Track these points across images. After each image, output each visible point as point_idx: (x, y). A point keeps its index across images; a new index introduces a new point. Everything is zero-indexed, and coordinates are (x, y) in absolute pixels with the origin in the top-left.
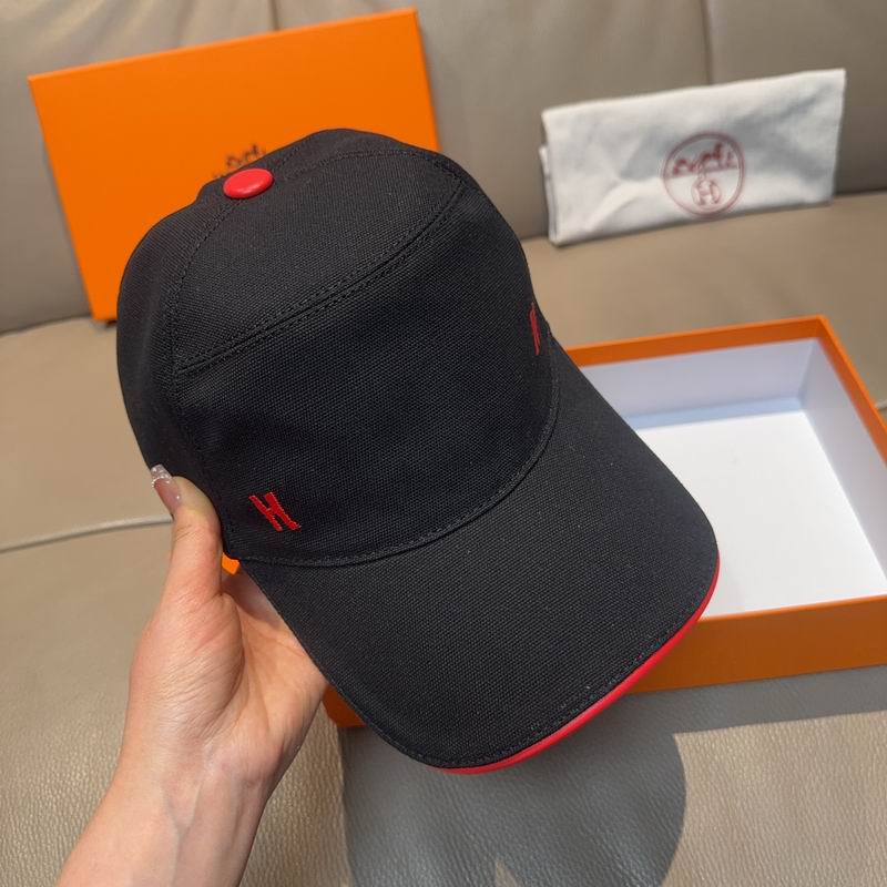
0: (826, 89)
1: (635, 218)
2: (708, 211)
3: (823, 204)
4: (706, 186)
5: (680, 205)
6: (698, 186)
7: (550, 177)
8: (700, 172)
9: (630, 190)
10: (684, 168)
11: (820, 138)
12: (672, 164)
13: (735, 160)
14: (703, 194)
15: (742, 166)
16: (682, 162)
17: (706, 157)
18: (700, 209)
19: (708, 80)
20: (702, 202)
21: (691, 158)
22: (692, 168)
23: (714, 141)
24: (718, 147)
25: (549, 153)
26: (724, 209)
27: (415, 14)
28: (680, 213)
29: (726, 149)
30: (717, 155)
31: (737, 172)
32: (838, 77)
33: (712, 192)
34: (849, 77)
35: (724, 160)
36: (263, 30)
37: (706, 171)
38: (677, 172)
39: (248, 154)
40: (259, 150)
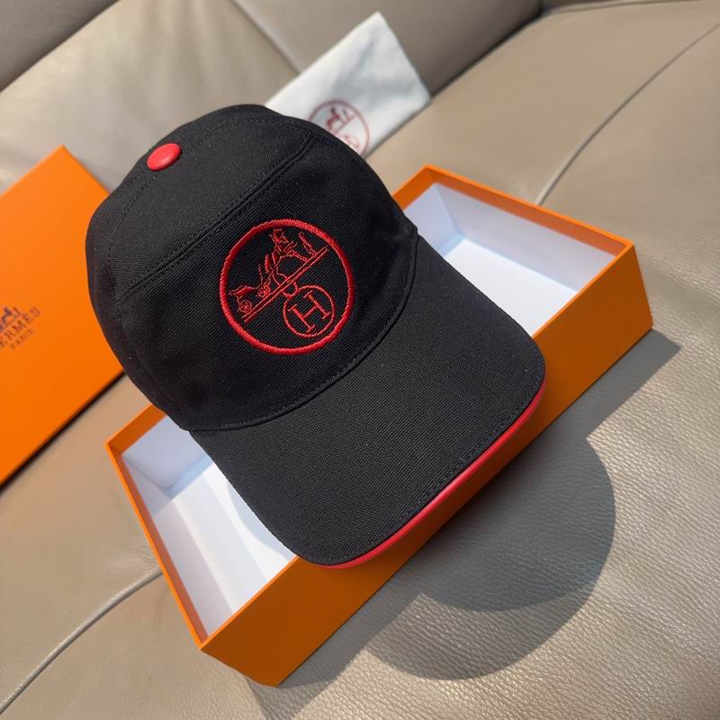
3: (427, 105)
11: (393, 62)
13: (350, 113)
15: (358, 114)
17: (329, 122)
23: (328, 108)
24: (333, 111)
26: (366, 148)
27: (63, 148)
29: (339, 110)
30: (337, 117)
31: (357, 119)
32: (377, 19)
35: (343, 117)
37: (336, 131)
39: (3, 318)
40: (10, 309)
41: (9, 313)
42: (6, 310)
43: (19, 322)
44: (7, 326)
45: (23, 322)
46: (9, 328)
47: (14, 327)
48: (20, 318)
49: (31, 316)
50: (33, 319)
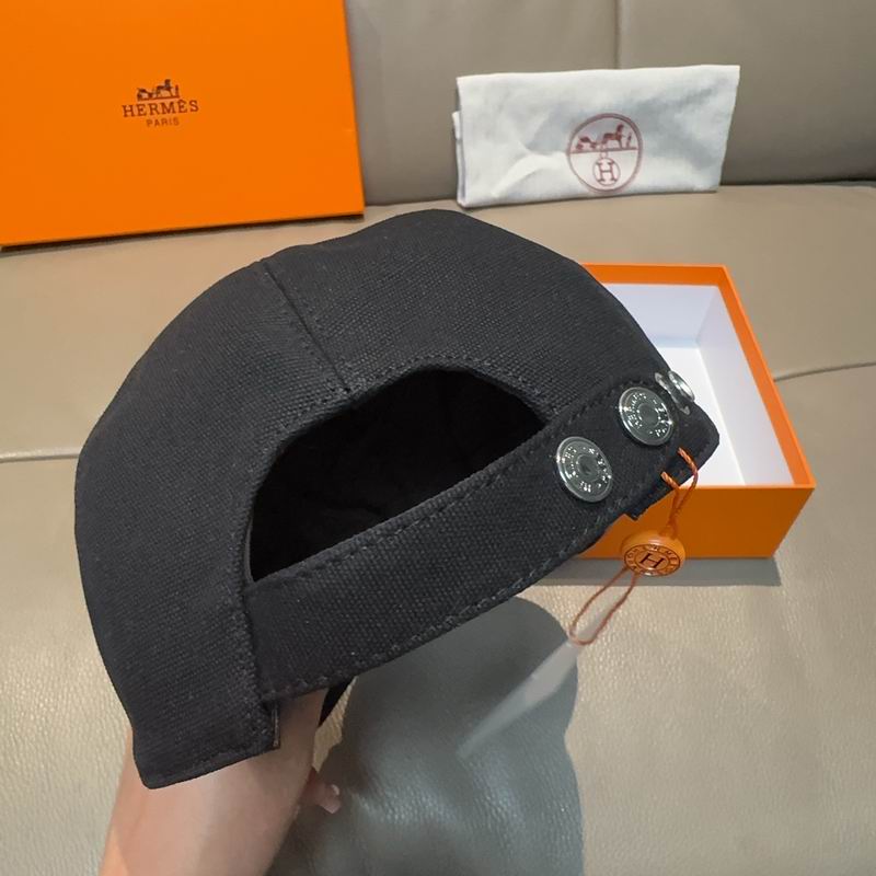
0: (722, 82)
1: (537, 190)
2: (606, 189)
3: (710, 191)
4: (606, 167)
5: (582, 180)
6: (599, 163)
7: (461, 140)
8: (600, 151)
9: (535, 162)
10: (586, 146)
12: (576, 141)
13: (634, 143)
14: (602, 172)
15: (640, 149)
16: (585, 140)
17: (608, 136)
18: (599, 186)
20: (602, 180)
21: (595, 136)
22: (594, 147)
23: (617, 122)
24: (620, 128)
25: (461, 117)
26: (619, 188)
28: (581, 189)
29: (626, 131)
30: (618, 135)
31: (635, 154)
33: (611, 171)
35: (624, 140)
37: (607, 150)
38: (580, 149)
39: (159, 88)
40: (172, 84)
41: (167, 85)
42: (167, 82)
43: (172, 104)
44: (157, 98)
45: (176, 105)
46: (158, 102)
47: (163, 104)
48: (175, 100)
49: (187, 106)
50: (186, 111)
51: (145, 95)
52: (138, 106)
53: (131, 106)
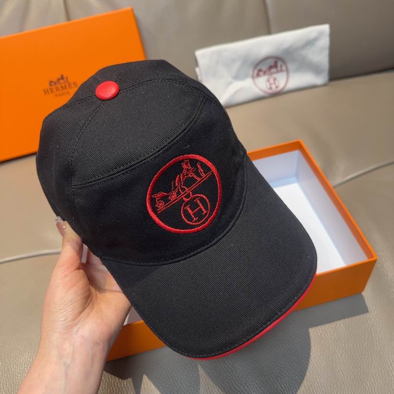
0: (321, 34)
1: (241, 98)
2: (273, 92)
4: (272, 81)
5: (261, 90)
6: (268, 81)
8: (268, 75)
9: (238, 85)
10: (261, 73)
11: (320, 55)
12: (256, 72)
13: (284, 68)
14: (271, 84)
15: (287, 70)
16: (260, 70)
17: (271, 67)
18: (270, 91)
19: (269, 32)
20: (271, 88)
21: (264, 68)
22: (265, 73)
23: (274, 60)
24: (276, 63)
25: (200, 70)
27: (132, 10)
28: (261, 94)
29: (279, 63)
30: (275, 66)
31: (285, 73)
32: (326, 28)
33: (275, 83)
34: (331, 28)
35: (279, 68)
36: (62, 21)
37: (271, 74)
38: (258, 75)
39: (59, 79)
40: (65, 77)
41: (62, 78)
42: (62, 76)
43: (65, 86)
44: (59, 84)
45: (68, 86)
46: (59, 86)
47: (62, 87)
49: (72, 85)
51: (53, 84)
52: (51, 89)
53: (47, 90)
